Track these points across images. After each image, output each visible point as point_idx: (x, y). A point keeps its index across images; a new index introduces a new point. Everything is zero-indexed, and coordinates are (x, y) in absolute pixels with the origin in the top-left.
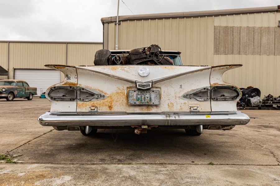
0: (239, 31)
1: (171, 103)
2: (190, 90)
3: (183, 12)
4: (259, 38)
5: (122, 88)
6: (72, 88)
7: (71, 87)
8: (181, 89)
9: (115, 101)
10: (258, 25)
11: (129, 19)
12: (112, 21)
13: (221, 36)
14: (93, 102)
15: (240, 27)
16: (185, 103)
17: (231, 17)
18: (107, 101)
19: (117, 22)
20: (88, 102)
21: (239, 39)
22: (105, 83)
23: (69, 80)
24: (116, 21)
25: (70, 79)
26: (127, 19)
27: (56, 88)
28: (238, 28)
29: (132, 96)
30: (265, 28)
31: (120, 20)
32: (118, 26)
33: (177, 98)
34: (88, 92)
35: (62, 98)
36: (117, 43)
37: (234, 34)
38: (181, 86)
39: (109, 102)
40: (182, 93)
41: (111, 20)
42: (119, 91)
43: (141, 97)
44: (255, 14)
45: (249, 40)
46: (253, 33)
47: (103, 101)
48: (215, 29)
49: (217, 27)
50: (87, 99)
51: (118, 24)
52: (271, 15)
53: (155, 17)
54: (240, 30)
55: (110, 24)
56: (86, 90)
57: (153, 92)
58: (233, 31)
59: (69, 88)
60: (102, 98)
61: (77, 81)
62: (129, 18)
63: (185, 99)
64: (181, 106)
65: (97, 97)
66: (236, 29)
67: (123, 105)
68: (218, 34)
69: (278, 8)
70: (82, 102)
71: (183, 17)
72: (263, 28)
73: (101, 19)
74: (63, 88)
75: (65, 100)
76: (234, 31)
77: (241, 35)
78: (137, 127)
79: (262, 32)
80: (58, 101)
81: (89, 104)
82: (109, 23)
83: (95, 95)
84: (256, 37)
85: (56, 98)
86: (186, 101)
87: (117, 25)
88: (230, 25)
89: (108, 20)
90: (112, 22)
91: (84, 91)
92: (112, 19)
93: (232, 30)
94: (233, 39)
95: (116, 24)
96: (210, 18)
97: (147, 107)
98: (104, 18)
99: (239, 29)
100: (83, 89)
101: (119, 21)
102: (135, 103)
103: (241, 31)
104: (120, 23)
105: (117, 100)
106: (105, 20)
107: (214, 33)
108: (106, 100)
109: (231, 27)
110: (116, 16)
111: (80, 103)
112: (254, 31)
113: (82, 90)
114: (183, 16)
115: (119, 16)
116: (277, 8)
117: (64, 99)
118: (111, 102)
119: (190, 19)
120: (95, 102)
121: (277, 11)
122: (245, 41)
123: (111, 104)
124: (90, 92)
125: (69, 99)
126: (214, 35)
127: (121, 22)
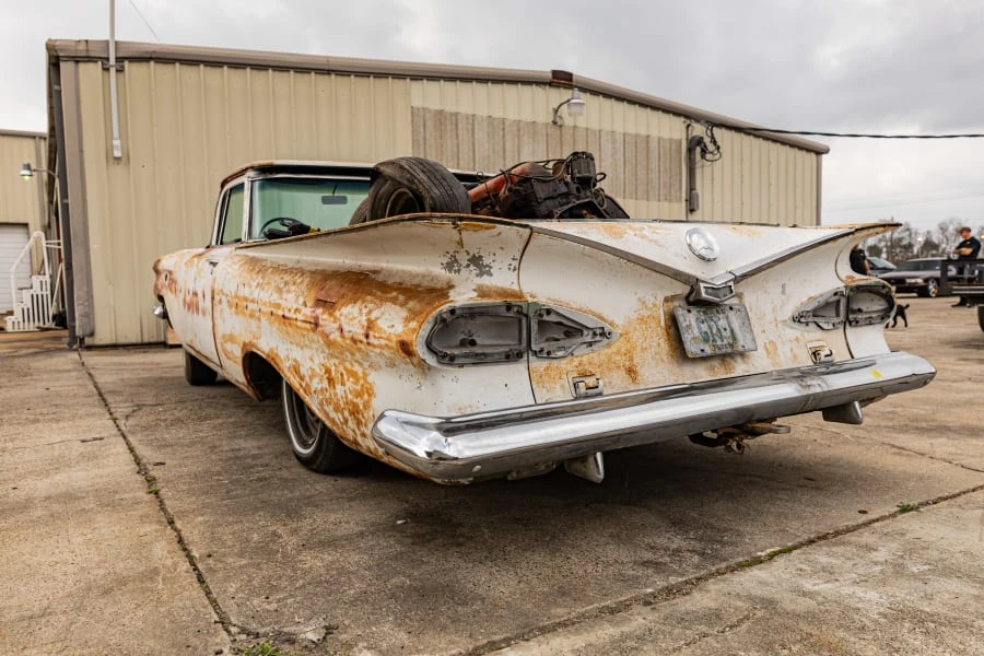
0: (470, 127)
1: (771, 342)
2: (805, 299)
3: (328, 57)
4: (516, 149)
5: (652, 299)
6: (515, 309)
7: (509, 307)
8: (783, 297)
9: (639, 349)
10: (512, 115)
11: (154, 56)
12: (92, 54)
13: (428, 137)
14: (579, 359)
15: (473, 116)
16: (797, 339)
17: (450, 86)
18: (618, 352)
19: (112, 61)
20: (564, 361)
21: (471, 147)
22: (606, 285)
23: (485, 276)
24: (108, 59)
25: (491, 275)
26: (148, 56)
27: (458, 312)
28: (467, 117)
29: (689, 326)
30: (527, 123)
31: (120, 55)
32: (117, 77)
33: (780, 326)
34: (564, 321)
35: (477, 355)
36: (116, 134)
37: (460, 132)
38: (783, 286)
39: (625, 354)
40: (790, 310)
41: (87, 51)
42: (646, 313)
43: (710, 328)
44: (505, 85)
45: (494, 151)
46: (501, 133)
47: (607, 351)
48: (412, 113)
49: (418, 109)
50: (560, 349)
51: (117, 71)
52: (538, 91)
53: (265, 64)
54: (473, 125)
55: (82, 66)
56: (558, 313)
57: (731, 308)
58: (457, 125)
59: (504, 309)
60: (605, 341)
61: (516, 281)
62: (154, 52)
63: (796, 325)
64: (792, 350)
65: (589, 339)
66: (465, 120)
67: (662, 361)
68: (422, 130)
69: (554, 77)
70: (545, 363)
71: (328, 72)
72: (521, 124)
73: (47, 45)
74: (482, 310)
75: (489, 359)
76: (460, 126)
77: (476, 136)
78: (731, 430)
79: (522, 132)
80: (461, 366)
81: (567, 366)
82: (77, 62)
83: (585, 332)
84: (509, 145)
85: (458, 356)
86: (797, 331)
87: (113, 70)
88: (450, 108)
89: (77, 50)
90: (90, 59)
91: (552, 318)
92: (90, 48)
93: (454, 121)
94: (458, 145)
95: (106, 69)
96: (399, 84)
97: (723, 360)
98: (56, 40)
99: (471, 121)
100: (549, 312)
101: (119, 60)
102: (702, 350)
103: (476, 126)
104: (123, 67)
105: (644, 345)
106: (62, 50)
107: (413, 126)
108: (614, 349)
109: (451, 114)
110: (107, 42)
111: (539, 365)
112: (504, 129)
113: (546, 318)
114: (327, 68)
115: (116, 43)
116: (550, 75)
117: (484, 354)
118: (629, 355)
119: (345, 79)
120: (585, 359)
121: (550, 84)
122: (486, 154)
123: (631, 359)
124: (569, 324)
125: (503, 357)
126: (413, 131)
127: (126, 63)
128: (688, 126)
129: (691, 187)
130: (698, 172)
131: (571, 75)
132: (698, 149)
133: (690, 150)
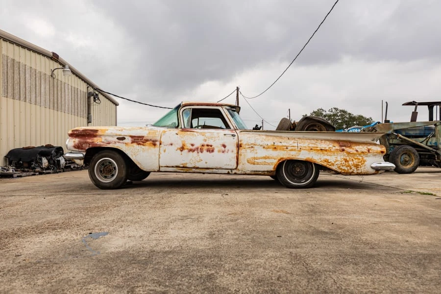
4: (39, 85)
13: (8, 71)
15: (25, 65)
17: (17, 48)
21: (24, 81)
28: (23, 65)
30: (43, 74)
37: (21, 72)
45: (32, 84)
48: (3, 57)
49: (5, 56)
52: (47, 60)
54: (25, 70)
66: (22, 67)
68: (6, 67)
69: (53, 56)
72: (41, 74)
76: (20, 69)
77: (26, 76)
79: (41, 78)
84: (37, 83)
88: (17, 59)
93: (18, 66)
94: (20, 79)
99: (24, 68)
103: (27, 71)
107: (2, 64)
116: (52, 54)
121: (51, 58)
122: (29, 86)
126: (3, 67)
128: (88, 87)
129: (89, 113)
130: (92, 107)
131: (58, 56)
132: (92, 98)
133: (89, 98)
